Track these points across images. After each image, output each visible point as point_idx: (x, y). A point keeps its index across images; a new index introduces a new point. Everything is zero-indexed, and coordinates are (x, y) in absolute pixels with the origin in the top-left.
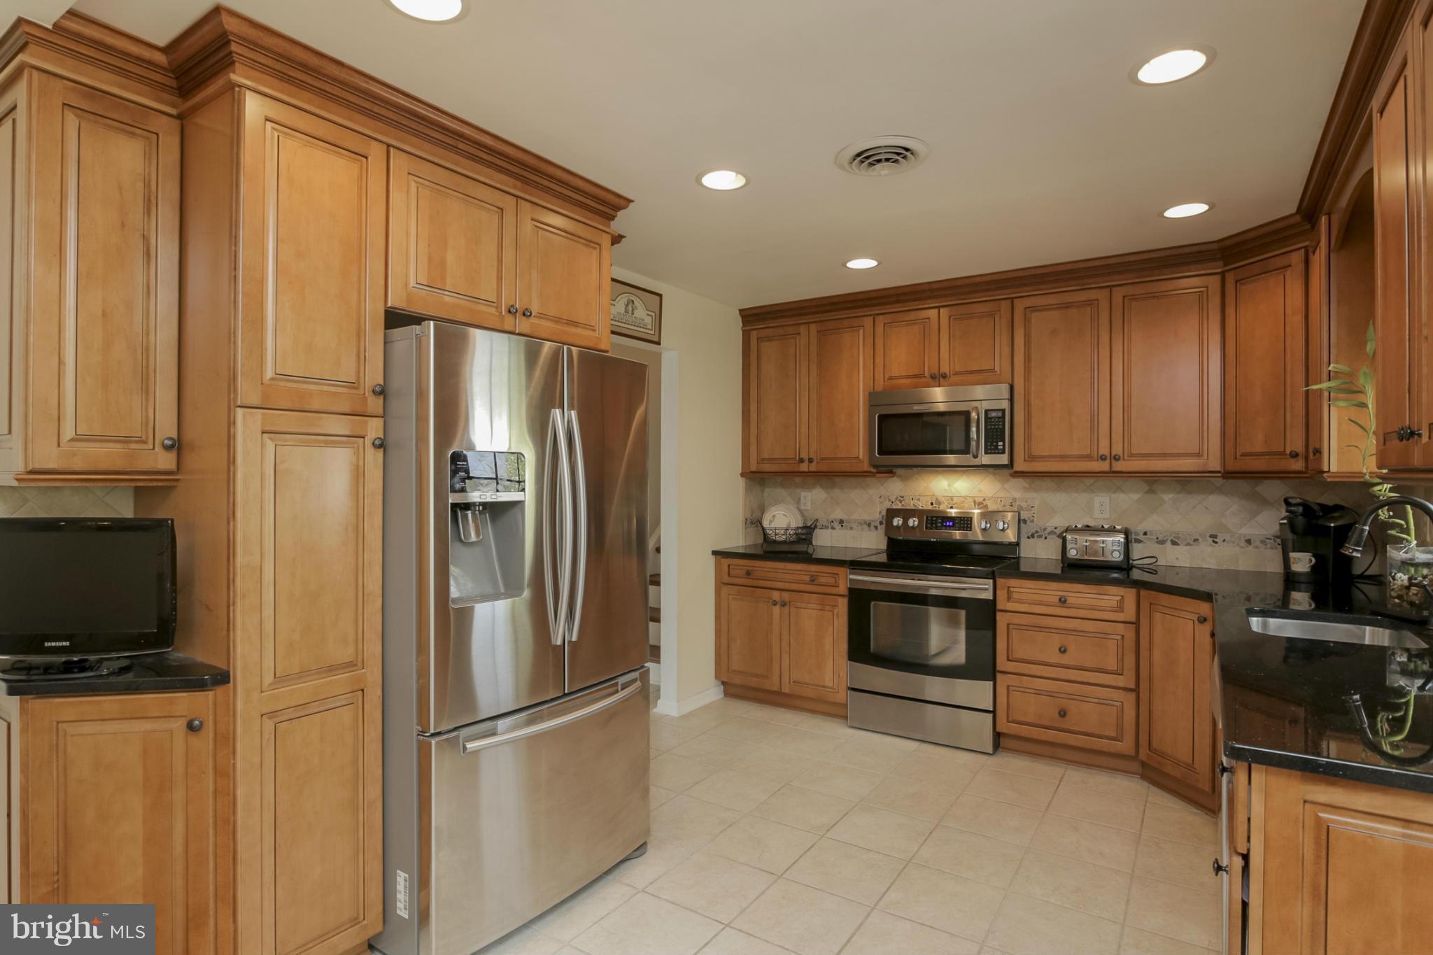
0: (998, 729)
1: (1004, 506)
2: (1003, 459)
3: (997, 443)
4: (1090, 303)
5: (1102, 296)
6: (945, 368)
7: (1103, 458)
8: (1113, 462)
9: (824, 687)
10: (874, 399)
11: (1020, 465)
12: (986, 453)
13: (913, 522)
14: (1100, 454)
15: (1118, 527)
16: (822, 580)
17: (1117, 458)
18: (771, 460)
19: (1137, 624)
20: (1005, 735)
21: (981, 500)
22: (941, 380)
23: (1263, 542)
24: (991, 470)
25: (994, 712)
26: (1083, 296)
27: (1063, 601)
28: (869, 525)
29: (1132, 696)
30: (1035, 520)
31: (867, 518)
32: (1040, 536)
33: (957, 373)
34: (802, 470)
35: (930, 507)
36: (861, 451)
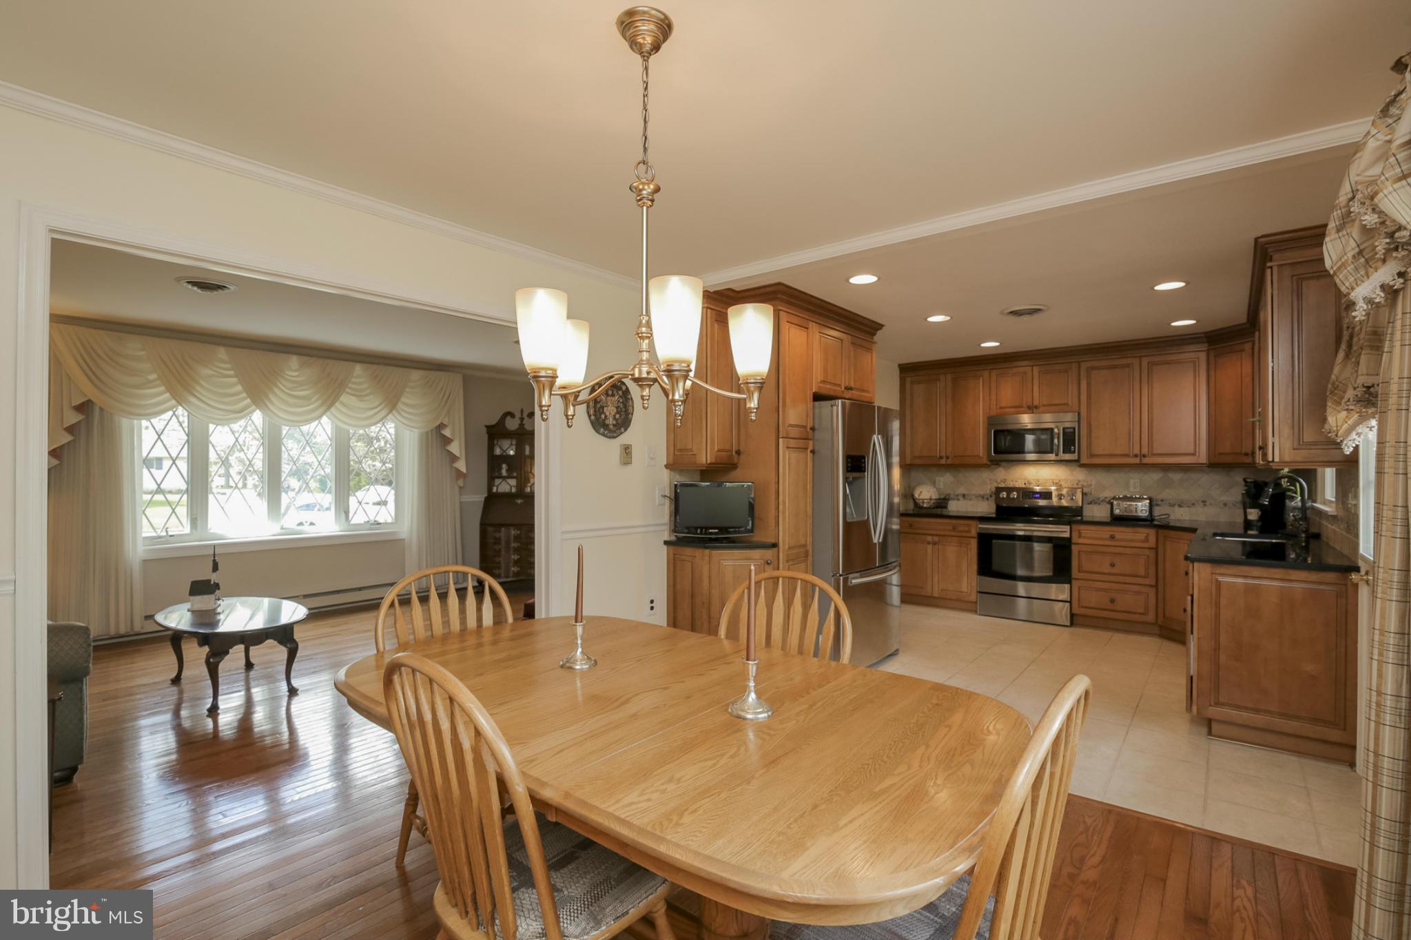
0: (1074, 612)
1: (1072, 485)
2: (1074, 457)
3: (1070, 447)
4: (1128, 366)
5: (1136, 362)
6: (1036, 403)
7: (1136, 456)
8: (1142, 458)
9: (962, 592)
10: (991, 421)
11: (1084, 460)
12: (1064, 453)
13: (1015, 495)
14: (1134, 453)
15: (1145, 497)
16: (961, 528)
17: (1144, 456)
18: (920, 457)
19: (1156, 549)
20: (1077, 615)
21: (1057, 481)
22: (1034, 409)
23: (1234, 505)
24: (1064, 463)
25: (1070, 602)
26: (1124, 361)
27: (1112, 537)
28: (983, 498)
29: (1154, 589)
30: (1093, 493)
31: (982, 493)
32: (1096, 503)
33: (1044, 406)
34: (942, 463)
35: (1024, 486)
36: (981, 451)
